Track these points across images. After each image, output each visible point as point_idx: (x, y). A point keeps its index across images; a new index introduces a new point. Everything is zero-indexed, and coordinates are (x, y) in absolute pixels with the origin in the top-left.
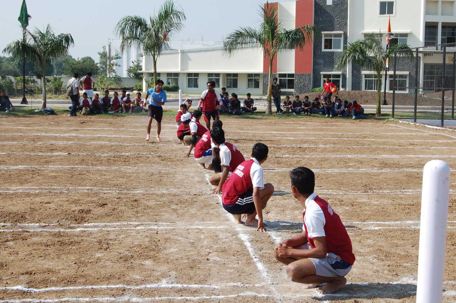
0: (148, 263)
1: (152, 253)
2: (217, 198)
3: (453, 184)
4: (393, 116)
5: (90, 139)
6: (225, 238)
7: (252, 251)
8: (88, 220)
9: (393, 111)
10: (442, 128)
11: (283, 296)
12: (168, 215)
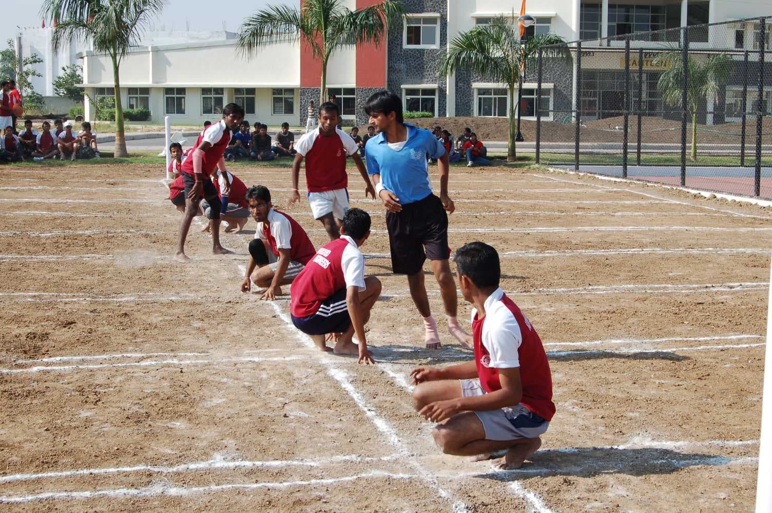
0: (180, 425)
1: (181, 408)
2: (270, 308)
3: (671, 274)
4: (538, 160)
5: (13, 207)
6: (306, 377)
7: (360, 398)
8: (48, 351)
9: (538, 153)
10: (624, 180)
11: (436, 476)
12: (192, 338)
